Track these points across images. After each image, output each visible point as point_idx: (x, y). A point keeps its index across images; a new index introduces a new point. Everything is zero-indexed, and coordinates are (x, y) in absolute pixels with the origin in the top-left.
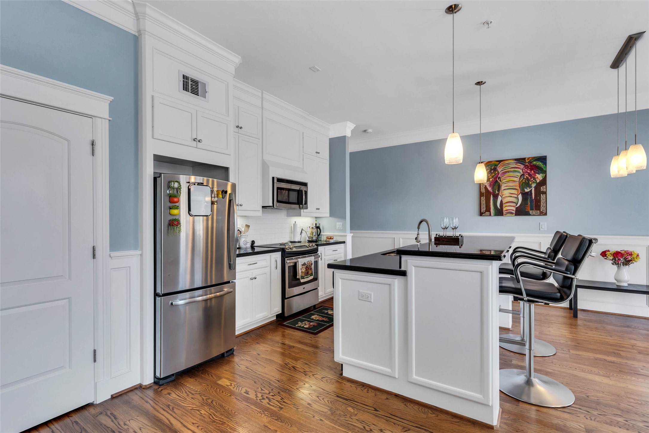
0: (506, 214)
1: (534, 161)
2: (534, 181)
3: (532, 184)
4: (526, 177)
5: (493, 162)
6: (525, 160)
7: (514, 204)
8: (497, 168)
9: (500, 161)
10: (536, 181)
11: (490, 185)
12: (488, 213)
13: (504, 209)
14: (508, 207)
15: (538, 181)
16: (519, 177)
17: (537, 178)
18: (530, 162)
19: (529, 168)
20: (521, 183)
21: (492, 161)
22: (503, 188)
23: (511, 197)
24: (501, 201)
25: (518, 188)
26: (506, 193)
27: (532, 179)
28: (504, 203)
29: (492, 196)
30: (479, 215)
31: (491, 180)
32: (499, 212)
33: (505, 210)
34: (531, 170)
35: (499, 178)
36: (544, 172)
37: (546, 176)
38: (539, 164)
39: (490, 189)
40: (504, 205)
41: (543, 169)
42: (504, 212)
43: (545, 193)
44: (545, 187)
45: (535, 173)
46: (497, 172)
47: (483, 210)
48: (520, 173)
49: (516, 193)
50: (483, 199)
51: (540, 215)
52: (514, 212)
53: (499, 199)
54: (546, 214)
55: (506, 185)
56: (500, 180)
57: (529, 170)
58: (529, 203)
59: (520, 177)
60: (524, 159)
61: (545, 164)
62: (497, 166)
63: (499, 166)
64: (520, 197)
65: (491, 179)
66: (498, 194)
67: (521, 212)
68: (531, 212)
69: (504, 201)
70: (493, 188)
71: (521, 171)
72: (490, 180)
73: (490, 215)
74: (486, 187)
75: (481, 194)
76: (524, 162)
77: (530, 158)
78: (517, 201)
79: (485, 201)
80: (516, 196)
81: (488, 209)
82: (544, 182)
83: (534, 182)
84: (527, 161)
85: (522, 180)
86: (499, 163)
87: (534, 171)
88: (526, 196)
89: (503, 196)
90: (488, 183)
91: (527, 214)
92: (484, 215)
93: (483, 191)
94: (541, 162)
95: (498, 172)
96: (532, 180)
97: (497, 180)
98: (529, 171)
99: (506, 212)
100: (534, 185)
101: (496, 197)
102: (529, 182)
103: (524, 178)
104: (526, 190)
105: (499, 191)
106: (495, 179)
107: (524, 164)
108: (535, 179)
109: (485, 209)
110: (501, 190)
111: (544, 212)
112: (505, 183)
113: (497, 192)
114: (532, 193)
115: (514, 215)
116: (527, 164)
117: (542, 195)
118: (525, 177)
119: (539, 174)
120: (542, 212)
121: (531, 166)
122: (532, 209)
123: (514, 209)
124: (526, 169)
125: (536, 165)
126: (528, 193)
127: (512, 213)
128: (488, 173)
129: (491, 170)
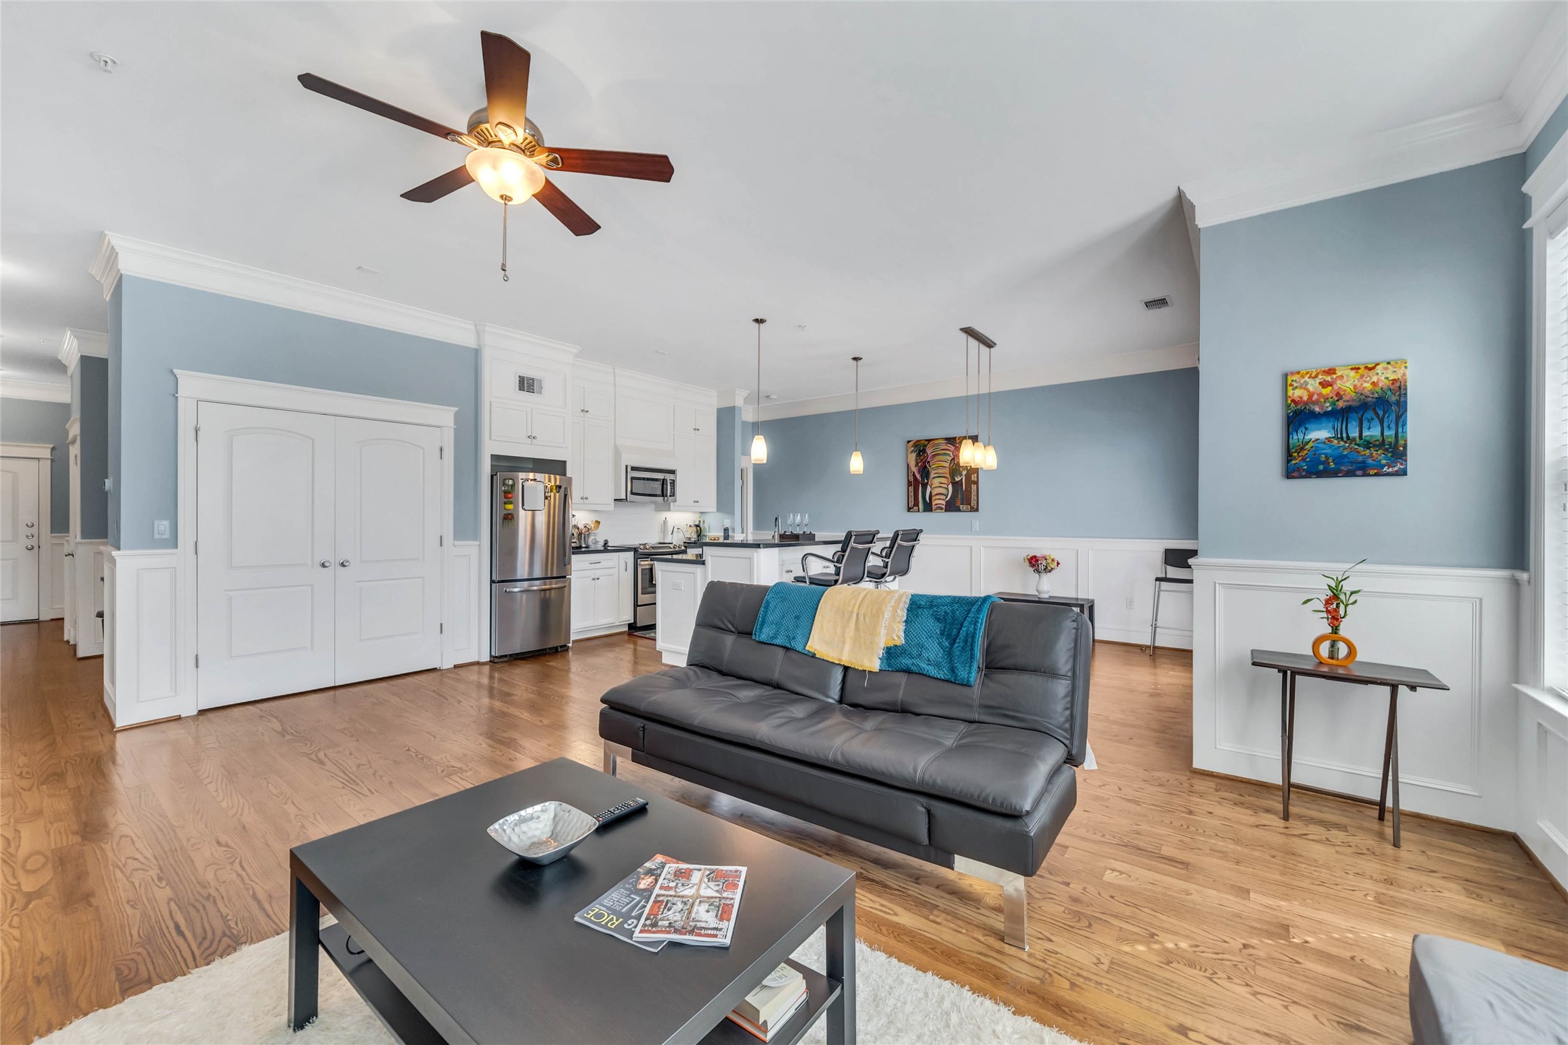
3: (962, 471)
4: (957, 461)
6: (956, 440)
7: (944, 497)
9: (929, 441)
10: (967, 468)
13: (934, 503)
20: (952, 469)
22: (932, 475)
23: (941, 487)
24: (931, 492)
25: (948, 476)
26: (936, 482)
30: (906, 511)
31: (920, 464)
32: (928, 507)
35: (929, 462)
40: (933, 498)
42: (934, 507)
43: (976, 483)
44: (976, 475)
47: (911, 504)
48: (951, 456)
49: (946, 482)
50: (911, 489)
51: (971, 511)
52: (944, 507)
53: (929, 489)
54: (977, 510)
55: (935, 472)
58: (960, 496)
59: (950, 462)
64: (950, 487)
66: (927, 483)
67: (951, 507)
68: (961, 507)
69: (935, 492)
70: (921, 476)
71: (951, 454)
74: (914, 475)
75: (909, 484)
76: (955, 443)
78: (947, 492)
80: (945, 486)
81: (916, 504)
83: (964, 469)
84: (958, 441)
85: (952, 466)
88: (956, 485)
91: (959, 510)
93: (911, 479)
100: (964, 473)
101: (925, 486)
102: (959, 469)
103: (954, 463)
104: (957, 479)
107: (954, 445)
109: (913, 503)
111: (976, 507)
114: (963, 483)
115: (944, 510)
116: (958, 444)
117: (972, 485)
120: (974, 508)
122: (963, 504)
123: (944, 503)
124: (956, 452)
126: (958, 482)
127: (941, 509)
128: (917, 456)
129: (920, 451)
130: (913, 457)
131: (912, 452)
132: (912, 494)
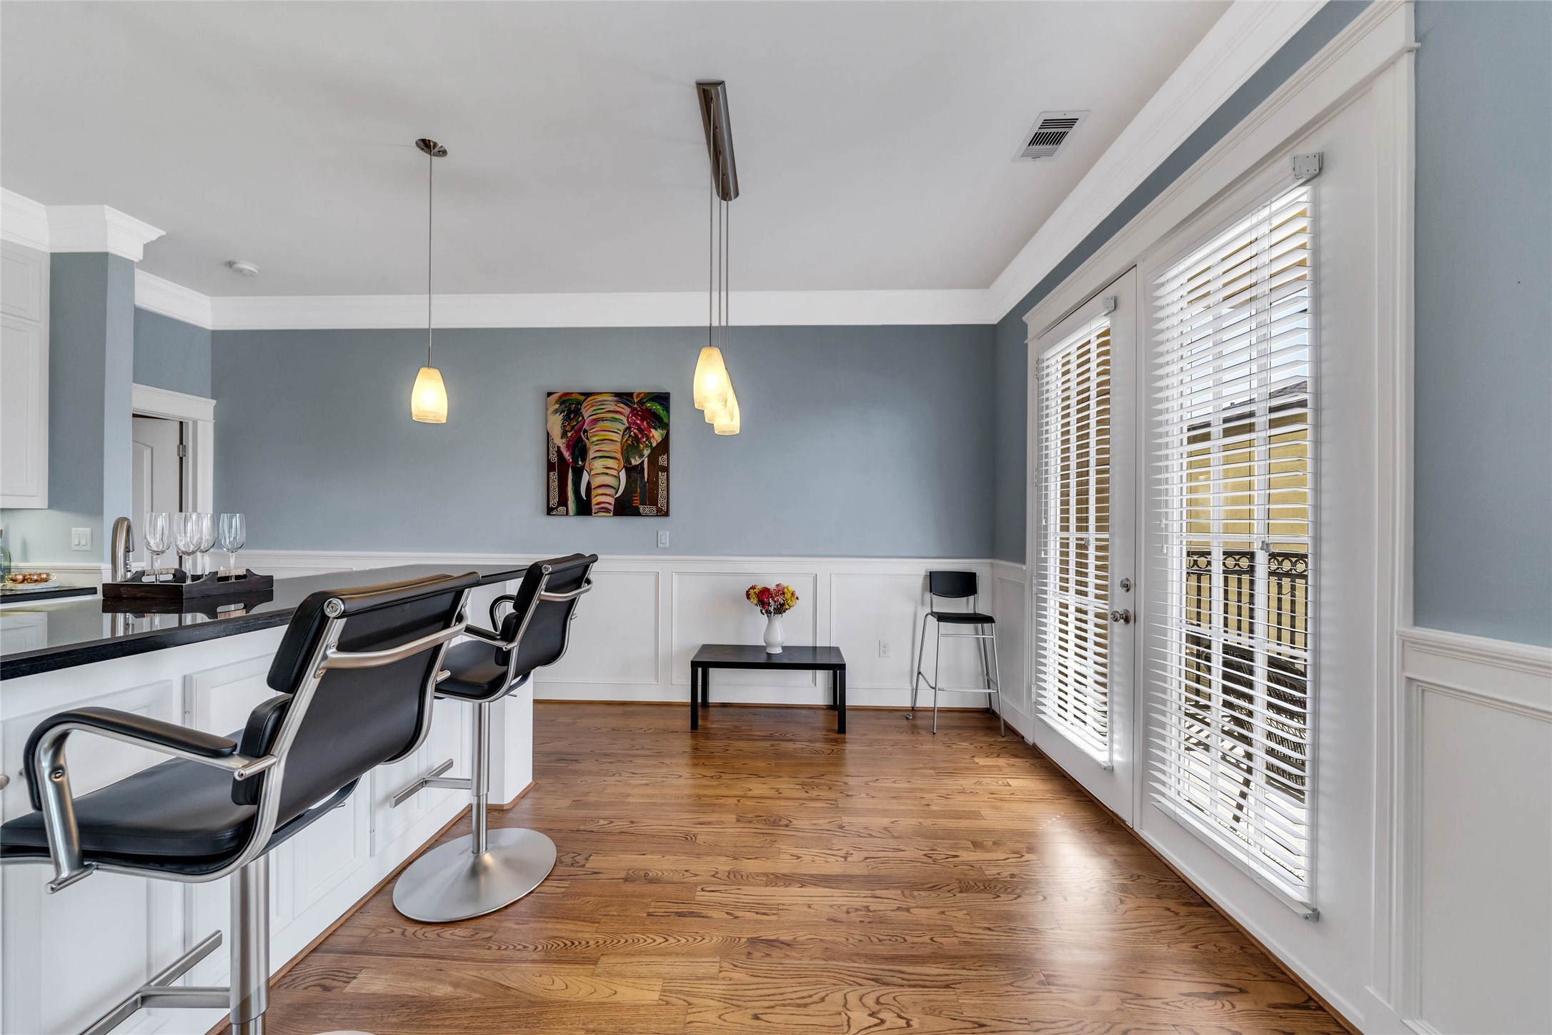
0: (598, 512)
1: (647, 401)
2: (647, 442)
3: (643, 449)
4: (634, 433)
5: (573, 395)
6: (632, 398)
7: (613, 491)
8: (580, 409)
9: (586, 395)
10: (651, 445)
11: (568, 447)
12: (562, 509)
13: (594, 501)
14: (601, 496)
15: (654, 445)
16: (621, 433)
17: (653, 436)
18: (641, 403)
19: (639, 415)
20: (626, 445)
21: (572, 393)
22: (591, 454)
23: (607, 474)
24: (589, 484)
25: (619, 456)
26: (598, 465)
27: (644, 440)
28: (593, 487)
29: (570, 470)
30: (544, 514)
31: (569, 434)
32: (584, 508)
33: (596, 502)
34: (642, 421)
35: (585, 431)
36: (666, 426)
37: (668, 433)
38: (656, 407)
39: (567, 454)
40: (594, 493)
41: (662, 419)
42: (594, 508)
43: (666, 469)
44: (666, 457)
45: (650, 426)
46: (581, 418)
47: (554, 501)
48: (624, 424)
49: (616, 468)
50: (554, 474)
51: (657, 515)
52: (611, 508)
53: (585, 478)
54: (667, 514)
55: (597, 448)
56: (587, 436)
57: (638, 420)
58: (639, 490)
59: (623, 433)
60: (630, 395)
61: (667, 409)
62: (581, 405)
63: (585, 404)
64: (623, 475)
65: (569, 431)
66: (582, 468)
67: (624, 508)
68: (641, 508)
69: (595, 482)
70: (572, 454)
71: (625, 421)
72: (567, 435)
73: (567, 513)
74: (559, 450)
75: (550, 467)
76: (631, 402)
77: (641, 393)
78: (618, 483)
79: (557, 481)
80: (614, 473)
81: (563, 502)
82: (664, 446)
83: (647, 446)
84: (636, 401)
85: (627, 440)
86: (586, 399)
87: (648, 423)
88: (632, 471)
89: (593, 473)
90: (564, 440)
91: (636, 513)
92: (555, 513)
93: (554, 458)
94: (661, 404)
95: (583, 418)
96: (644, 442)
97: (581, 436)
98: (638, 422)
99: (597, 506)
100: (647, 452)
101: (578, 474)
102: (638, 446)
103: (630, 435)
104: (634, 462)
105: (584, 460)
106: (576, 432)
107: (629, 406)
108: (648, 438)
109: (557, 500)
110: (588, 459)
111: (665, 509)
112: (596, 445)
113: (580, 463)
114: (644, 469)
115: (612, 514)
116: (636, 406)
117: (660, 473)
118: (632, 434)
119: (656, 429)
120: (662, 510)
121: (642, 410)
122: (643, 503)
123: (612, 500)
124: (634, 418)
125: (651, 410)
126: (636, 467)
127: (607, 510)
128: (564, 419)
129: (570, 412)
130: (556, 423)
131: (555, 412)
132: (556, 483)
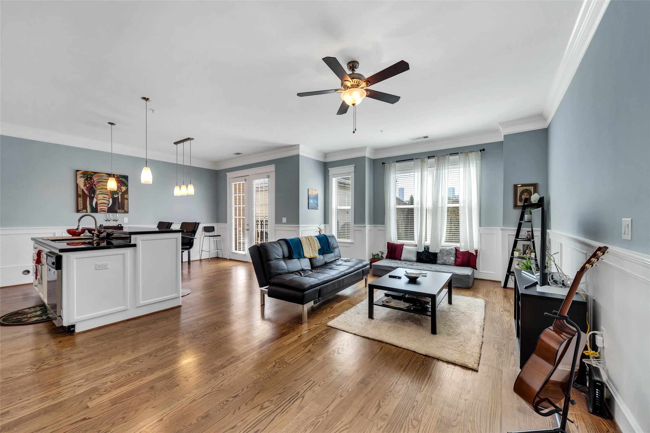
0: (100, 212)
1: (121, 177)
3: (119, 192)
7: (107, 205)
9: (95, 173)
11: (87, 189)
12: (84, 210)
13: (99, 208)
14: (102, 207)
15: (123, 191)
17: (122, 189)
18: (118, 178)
21: (89, 172)
22: (98, 192)
23: (104, 199)
24: (96, 202)
25: (109, 194)
26: (100, 196)
27: (119, 189)
29: (88, 197)
30: (75, 212)
31: (88, 185)
32: (95, 210)
34: (118, 183)
35: (94, 185)
36: (127, 186)
37: (128, 188)
38: (123, 180)
39: (86, 192)
40: (99, 205)
41: (126, 183)
43: (127, 199)
44: (127, 195)
46: (92, 180)
49: (108, 197)
51: (124, 213)
52: (106, 210)
53: (95, 200)
54: (128, 212)
56: (96, 186)
58: (117, 205)
60: (113, 175)
61: (127, 181)
62: (93, 176)
63: (94, 176)
64: (111, 200)
66: (93, 197)
67: (111, 210)
68: (118, 211)
69: (99, 202)
70: (89, 192)
72: (86, 185)
73: (87, 212)
74: (83, 190)
75: (78, 196)
76: (114, 177)
77: (118, 175)
78: (109, 202)
79: (82, 201)
80: (108, 199)
81: (85, 208)
82: (126, 192)
84: (116, 177)
87: (120, 184)
88: (114, 200)
89: (98, 199)
90: (85, 187)
91: (116, 212)
92: (81, 212)
93: (80, 193)
94: (125, 179)
95: (94, 180)
96: (119, 190)
99: (100, 210)
100: (120, 193)
101: (92, 199)
104: (115, 196)
105: (94, 194)
106: (90, 185)
109: (82, 207)
110: (96, 194)
111: (127, 211)
112: (99, 190)
113: (93, 195)
114: (119, 198)
115: (106, 212)
117: (125, 200)
119: (123, 186)
120: (126, 211)
121: (118, 180)
122: (119, 209)
123: (107, 208)
125: (121, 180)
126: (116, 198)
127: (105, 211)
128: (85, 180)
129: (87, 178)
130: (81, 182)
131: (81, 177)
132: (82, 202)
